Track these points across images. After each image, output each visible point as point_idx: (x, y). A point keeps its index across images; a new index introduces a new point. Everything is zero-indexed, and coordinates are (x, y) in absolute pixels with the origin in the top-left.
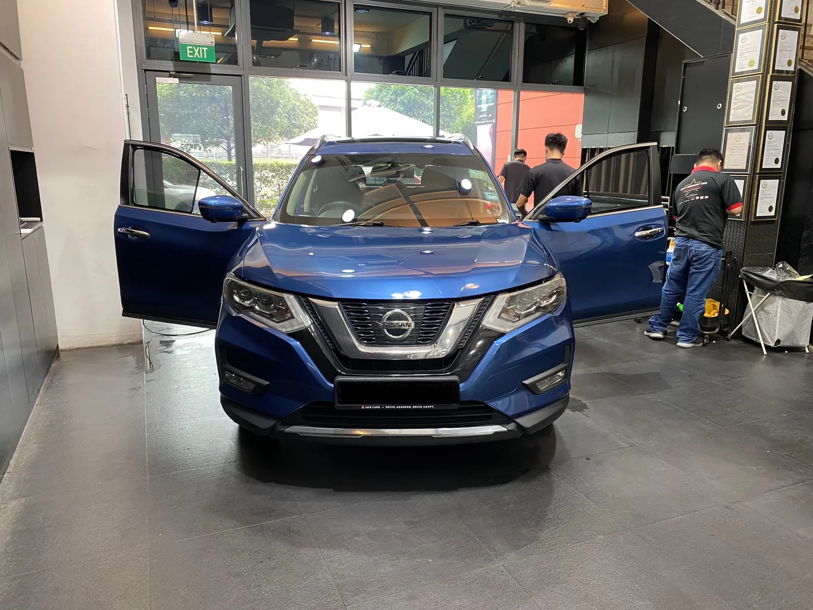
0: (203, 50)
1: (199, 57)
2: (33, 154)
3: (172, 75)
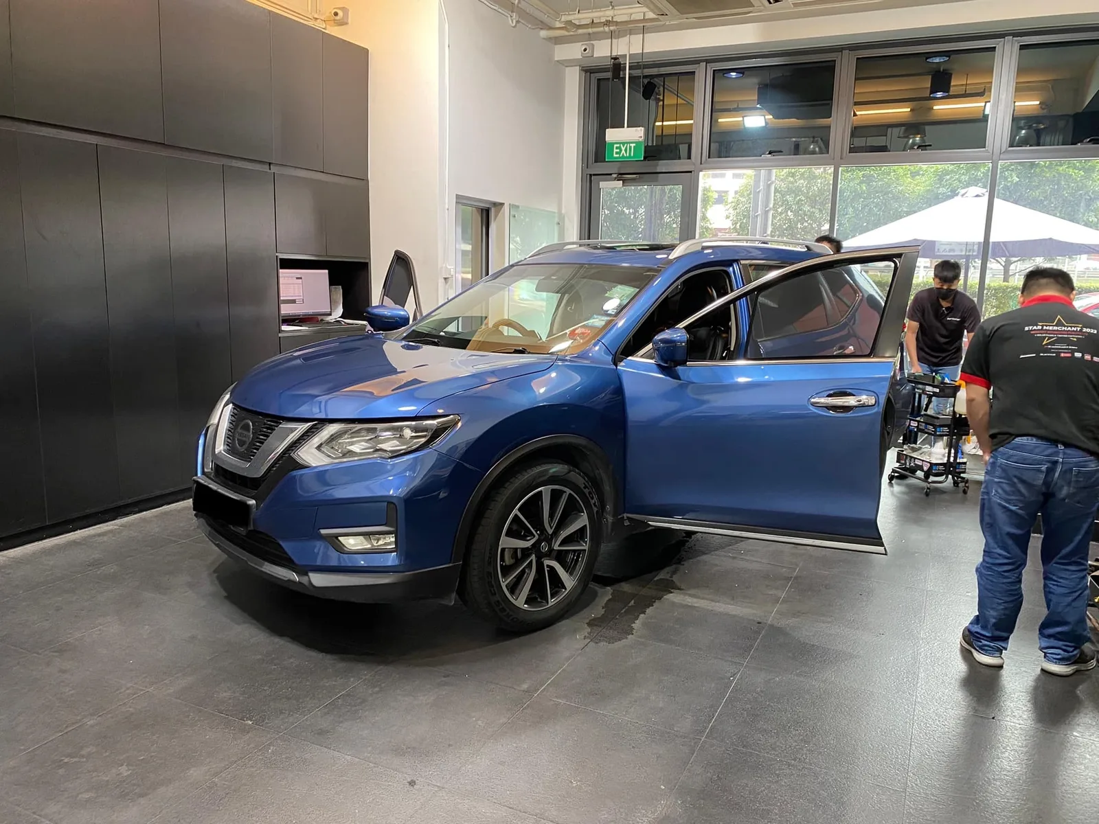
0: (630, 147)
1: (625, 155)
2: (367, 263)
3: (616, 178)
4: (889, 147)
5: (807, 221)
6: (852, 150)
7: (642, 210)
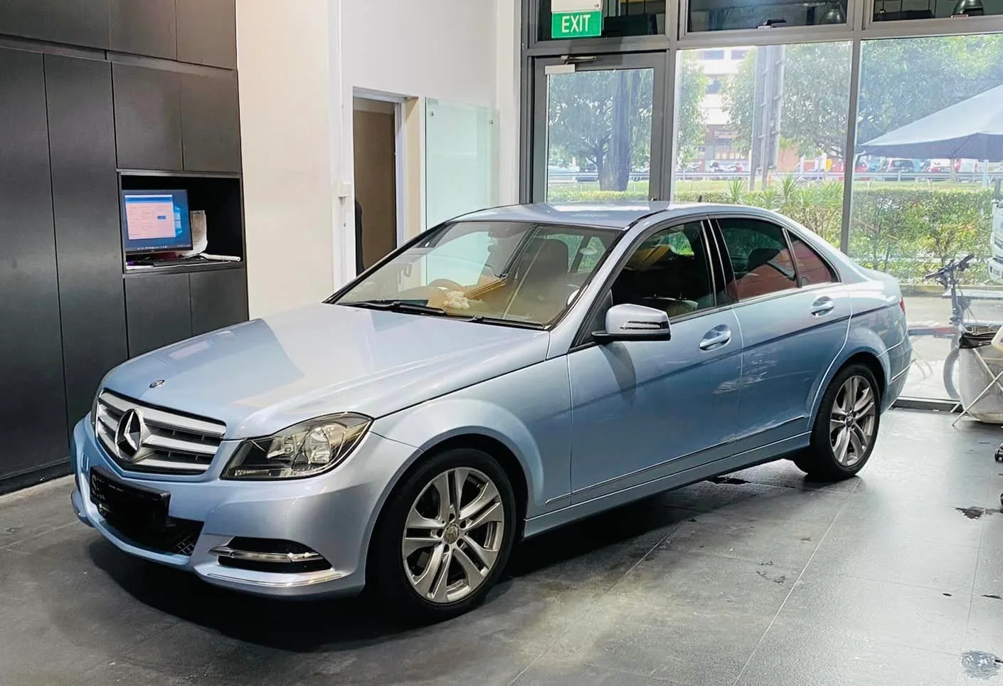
0: (584, 20)
1: (577, 30)
2: (238, 180)
3: (566, 61)
4: (933, 12)
5: (830, 114)
6: (877, 18)
7: (609, 103)
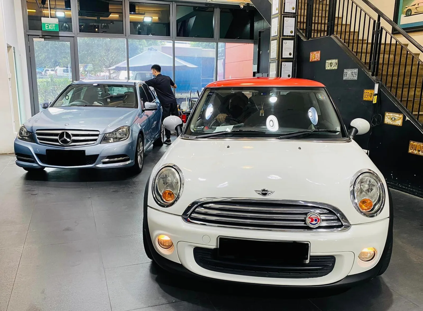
0: (53, 26)
1: (51, 29)
3: (42, 37)
